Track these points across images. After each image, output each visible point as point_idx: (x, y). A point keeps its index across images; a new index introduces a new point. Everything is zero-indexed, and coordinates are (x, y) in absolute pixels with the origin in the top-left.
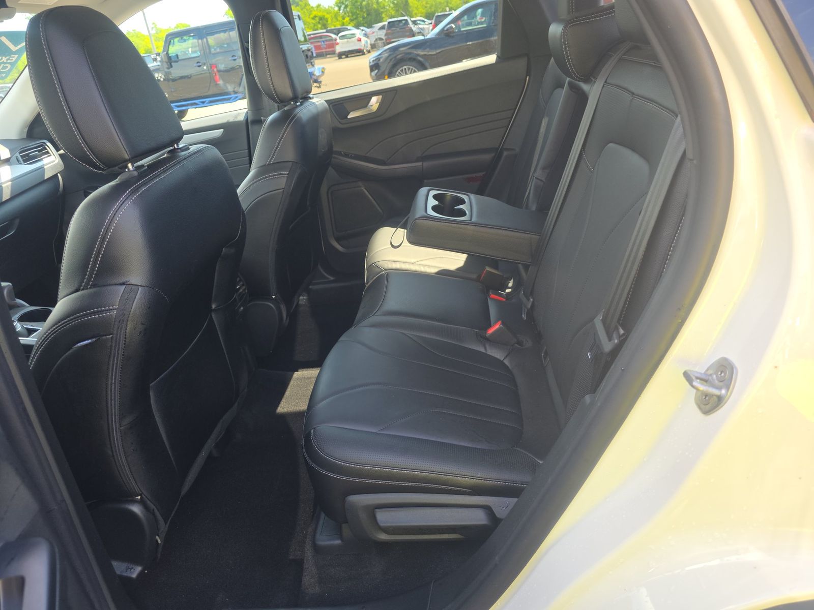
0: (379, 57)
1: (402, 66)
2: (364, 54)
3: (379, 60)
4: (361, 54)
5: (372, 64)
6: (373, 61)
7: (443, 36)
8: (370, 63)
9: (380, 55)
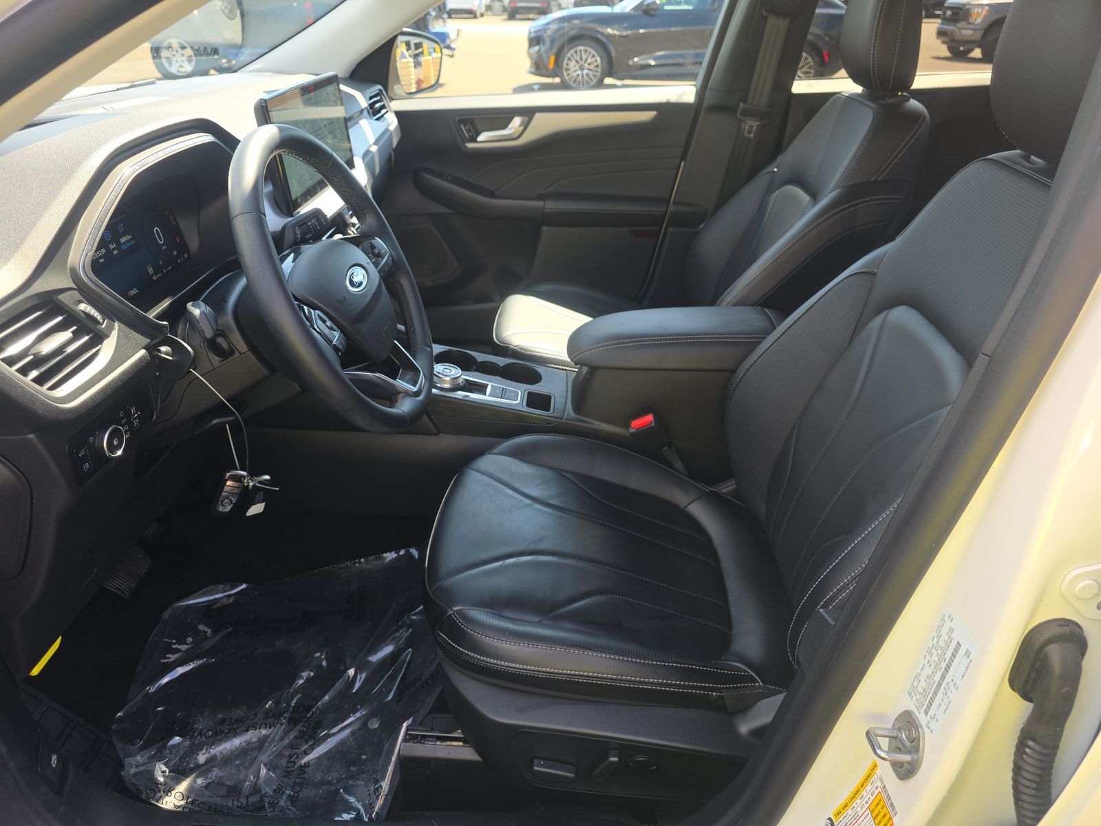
0: (546, 27)
1: (577, 46)
2: (475, 17)
3: (545, 32)
4: (471, 16)
5: (533, 35)
6: (535, 32)
7: (640, 12)
8: (530, 33)
9: (548, 24)
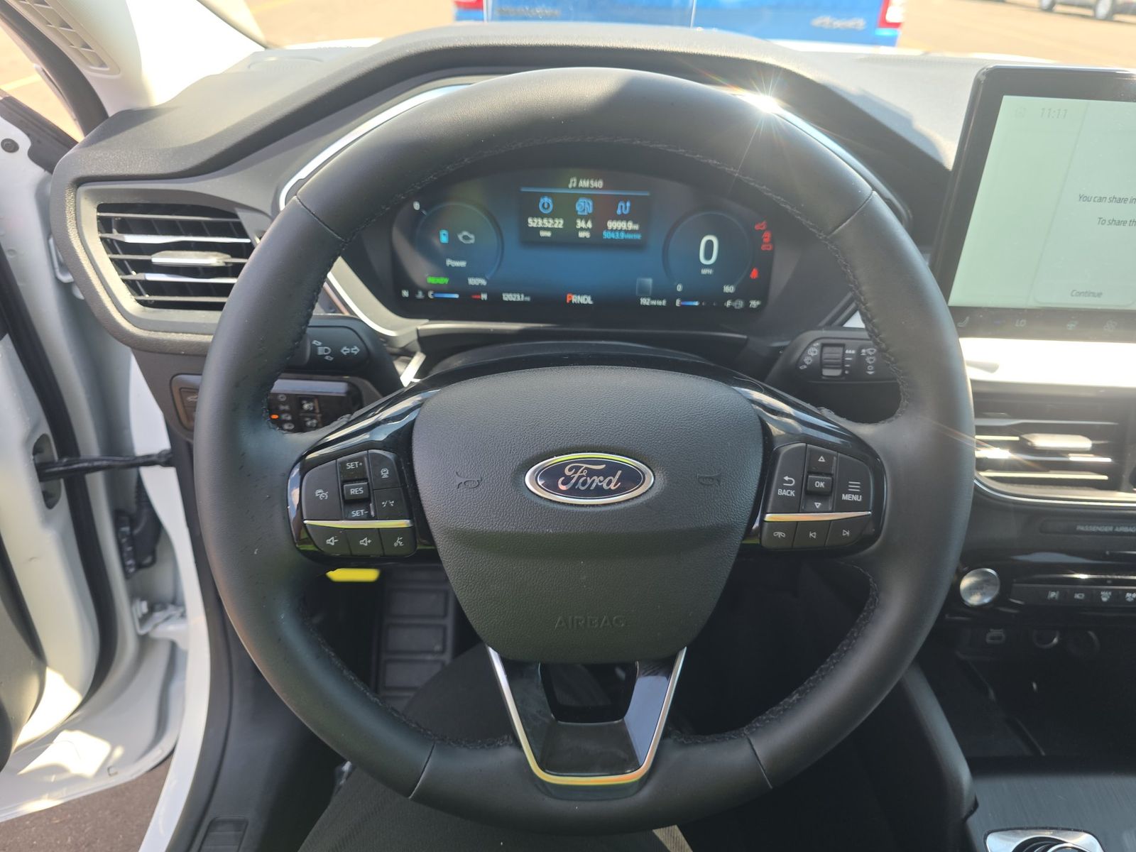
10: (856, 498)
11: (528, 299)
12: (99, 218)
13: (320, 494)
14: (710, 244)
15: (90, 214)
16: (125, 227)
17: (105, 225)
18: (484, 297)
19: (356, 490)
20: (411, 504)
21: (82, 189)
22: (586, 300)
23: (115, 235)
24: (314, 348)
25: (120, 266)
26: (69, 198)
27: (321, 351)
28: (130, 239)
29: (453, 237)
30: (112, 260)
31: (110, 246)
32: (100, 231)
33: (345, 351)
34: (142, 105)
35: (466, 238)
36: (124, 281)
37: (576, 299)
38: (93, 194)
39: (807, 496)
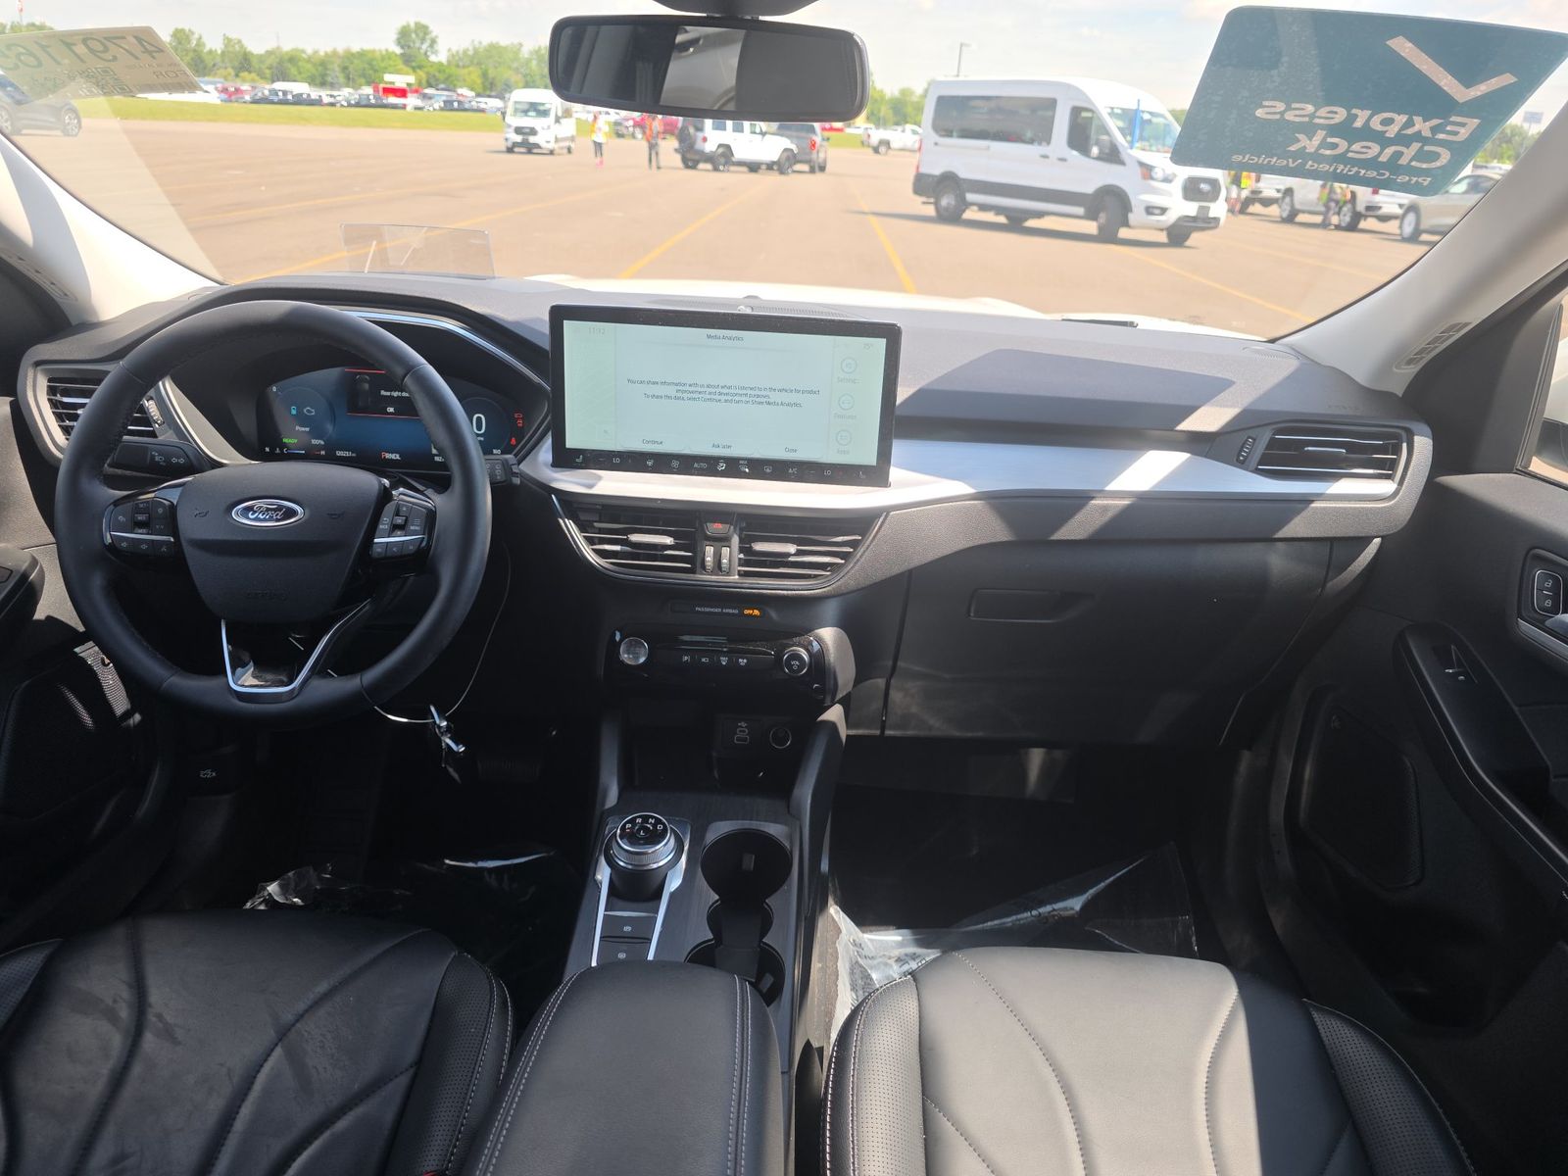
10: (417, 528)
11: (354, 455)
12: (49, 387)
13: (121, 518)
14: (479, 419)
15: (43, 383)
16: (66, 393)
17: (52, 391)
18: (323, 453)
19: (141, 518)
20: (174, 531)
21: (39, 368)
22: (395, 457)
23: (58, 397)
24: (153, 457)
25: (59, 417)
26: (30, 373)
27: (157, 459)
28: (66, 400)
29: (300, 411)
30: (53, 413)
31: (54, 404)
32: (48, 394)
33: (174, 460)
34: (95, 321)
35: (308, 411)
36: (60, 426)
37: (389, 456)
38: (46, 372)
39: (395, 528)
